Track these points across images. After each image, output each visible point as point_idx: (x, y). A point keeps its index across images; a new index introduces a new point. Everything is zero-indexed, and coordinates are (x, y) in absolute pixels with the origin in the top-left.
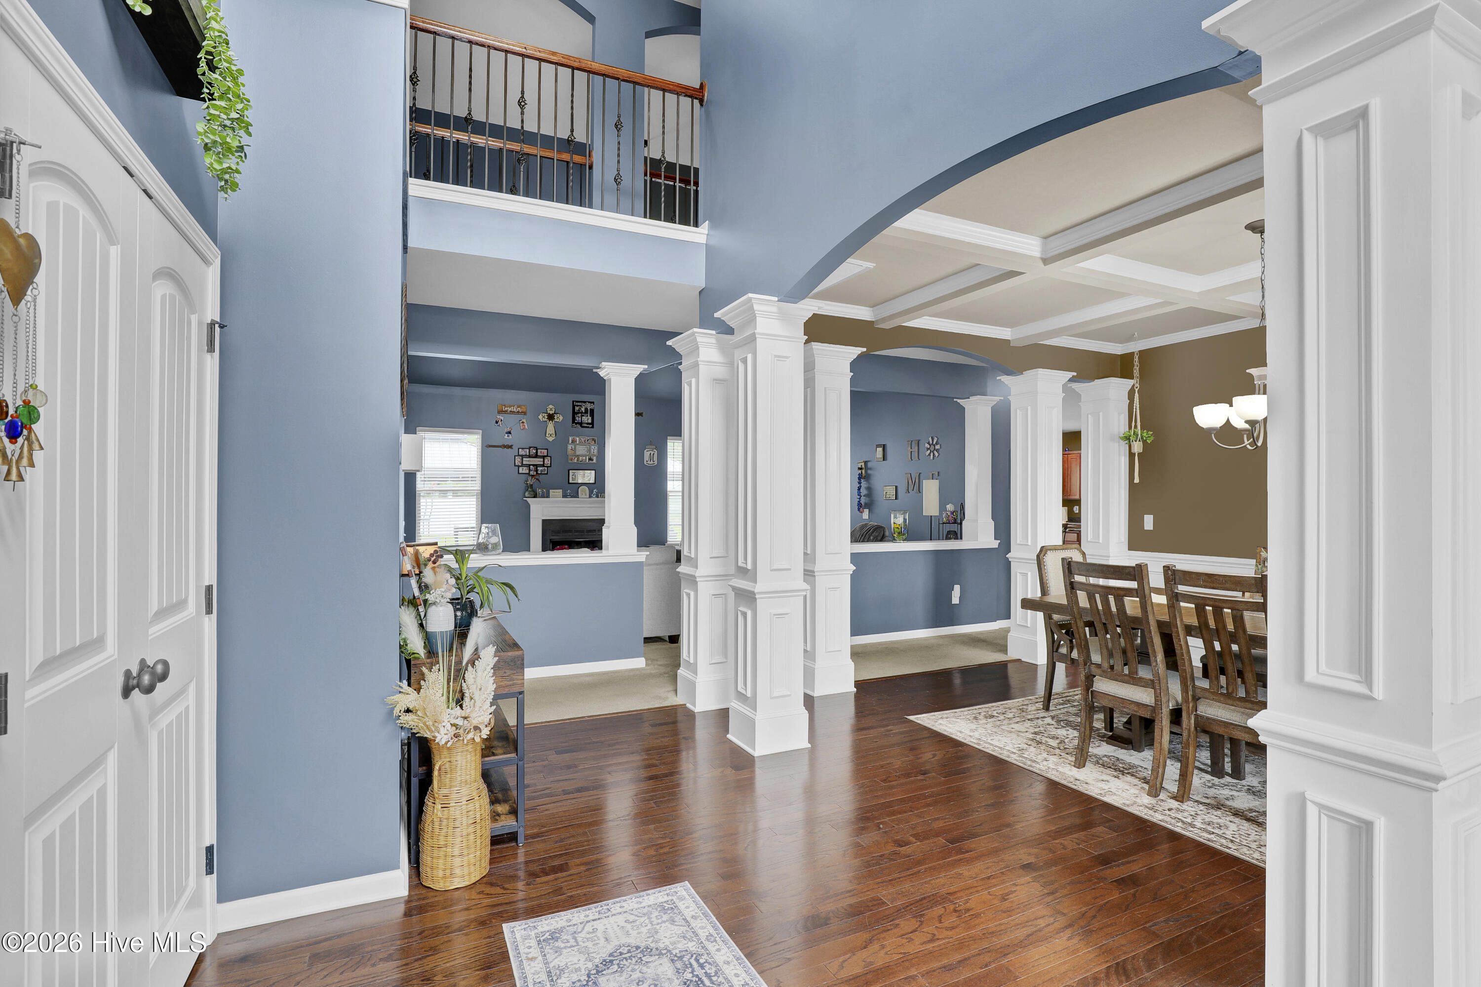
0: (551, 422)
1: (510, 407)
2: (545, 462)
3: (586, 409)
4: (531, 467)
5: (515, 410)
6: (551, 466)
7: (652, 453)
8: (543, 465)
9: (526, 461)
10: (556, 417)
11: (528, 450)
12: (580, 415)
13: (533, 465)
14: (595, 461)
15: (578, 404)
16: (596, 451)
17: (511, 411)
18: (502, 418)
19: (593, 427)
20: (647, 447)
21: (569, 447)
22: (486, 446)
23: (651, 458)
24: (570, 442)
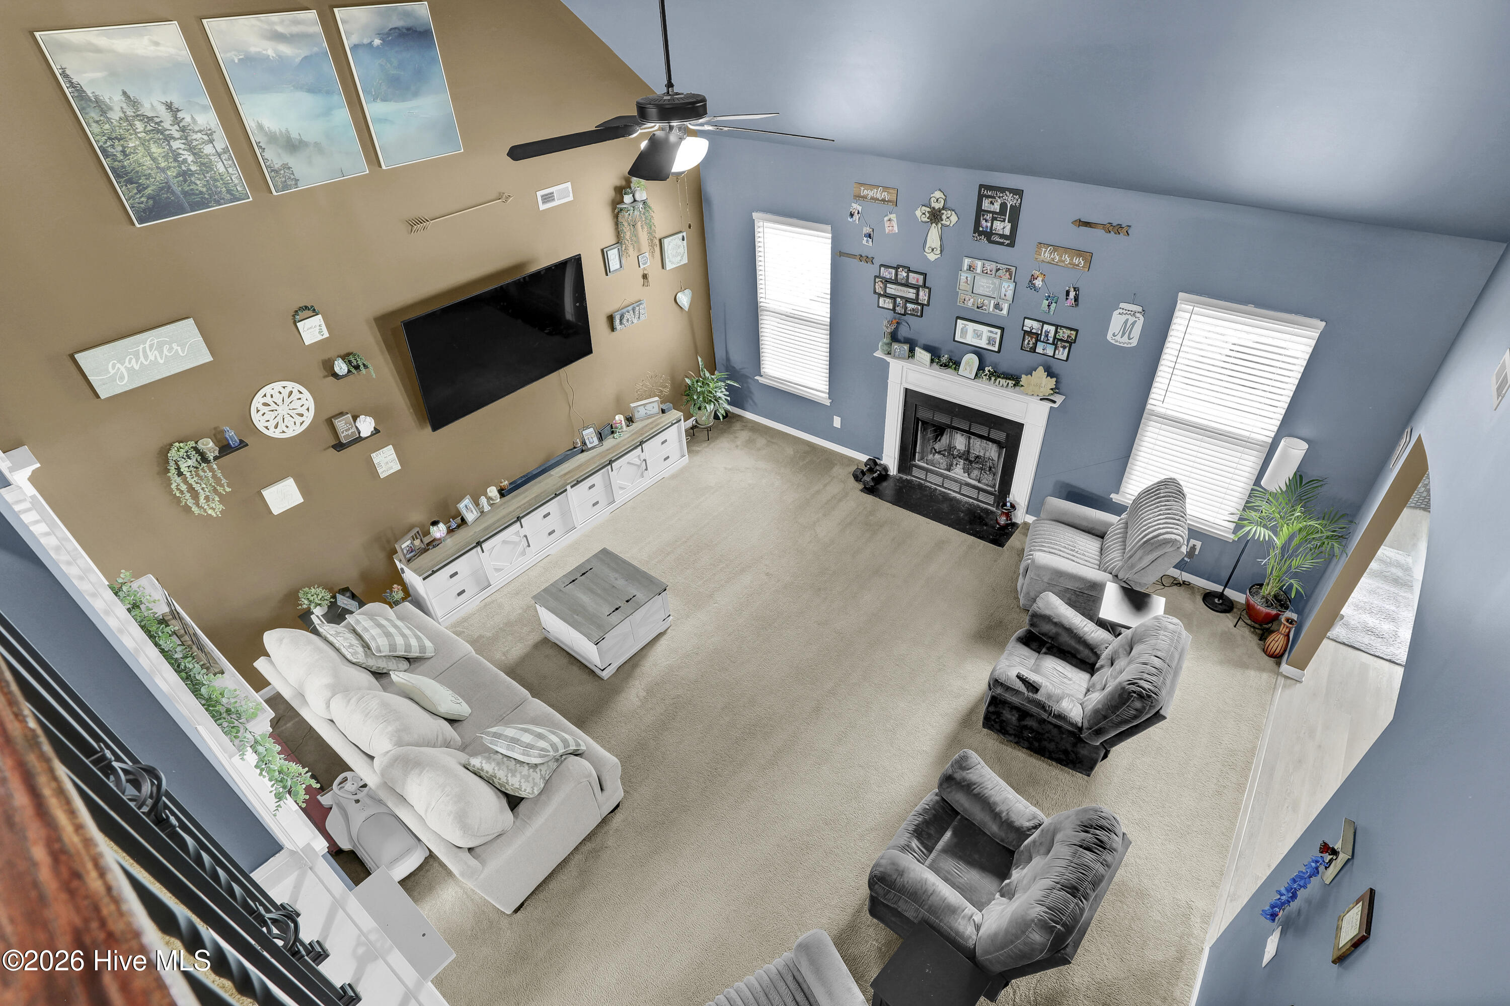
0: (934, 225)
1: (872, 188)
2: (920, 297)
3: (1003, 206)
4: (898, 300)
5: (878, 196)
6: (928, 305)
7: (1132, 319)
8: (916, 301)
9: (892, 289)
10: (944, 217)
11: (894, 271)
12: (990, 216)
13: (901, 297)
14: (1005, 312)
15: (989, 193)
16: (1010, 294)
17: (872, 198)
18: (860, 208)
19: (1012, 245)
20: (1122, 305)
21: (963, 278)
22: (839, 255)
23: (1126, 329)
24: (965, 269)
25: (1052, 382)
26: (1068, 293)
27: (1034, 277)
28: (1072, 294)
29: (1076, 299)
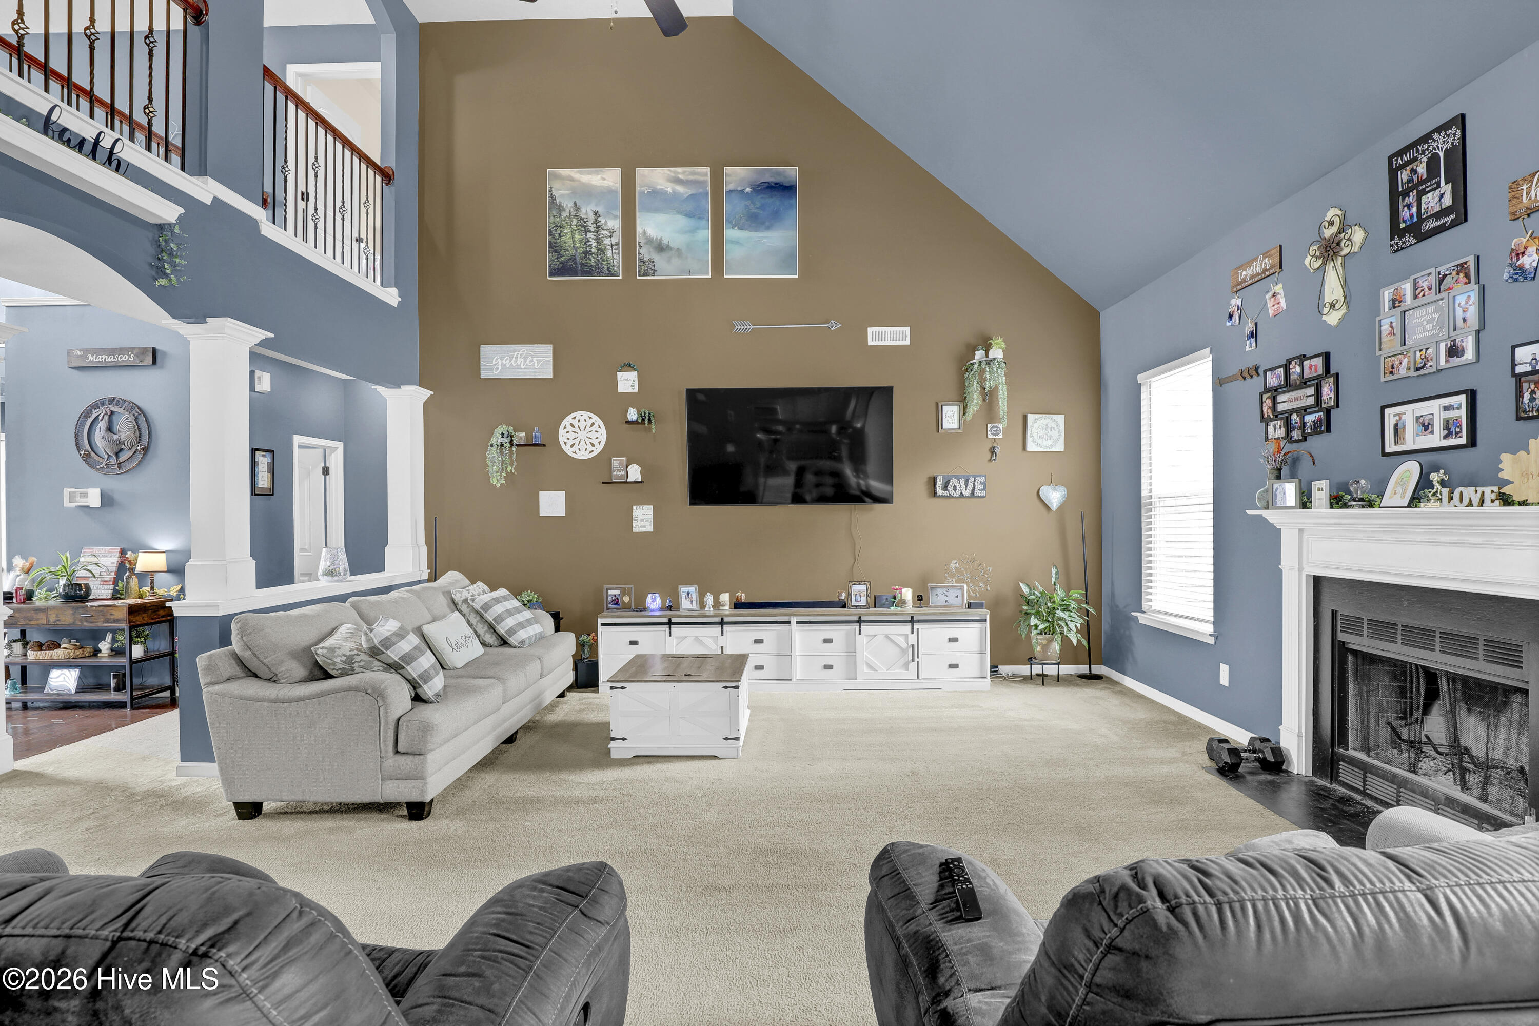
0: (1331, 265)
1: (1249, 264)
5: (1259, 269)
9: (1286, 402)
10: (1343, 243)
13: (1297, 411)
17: (1252, 277)
18: (1239, 302)
19: (1461, 219)
22: (1219, 382)
24: (1387, 309)
27: (1517, 253)
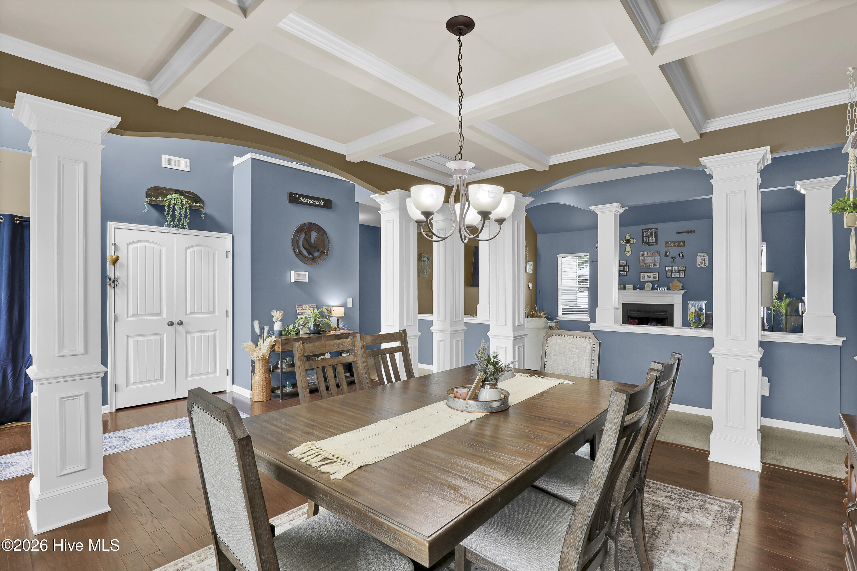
0: (628, 244)
2: (625, 269)
3: (652, 233)
6: (628, 271)
7: (703, 258)
8: (624, 271)
10: (631, 241)
12: (647, 238)
14: (658, 266)
15: (646, 231)
16: (659, 260)
19: (657, 244)
20: (699, 254)
21: (641, 259)
23: (703, 261)
24: (641, 255)
25: (681, 285)
26: (679, 255)
27: (666, 252)
28: (681, 255)
29: (683, 255)
